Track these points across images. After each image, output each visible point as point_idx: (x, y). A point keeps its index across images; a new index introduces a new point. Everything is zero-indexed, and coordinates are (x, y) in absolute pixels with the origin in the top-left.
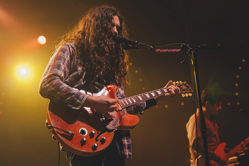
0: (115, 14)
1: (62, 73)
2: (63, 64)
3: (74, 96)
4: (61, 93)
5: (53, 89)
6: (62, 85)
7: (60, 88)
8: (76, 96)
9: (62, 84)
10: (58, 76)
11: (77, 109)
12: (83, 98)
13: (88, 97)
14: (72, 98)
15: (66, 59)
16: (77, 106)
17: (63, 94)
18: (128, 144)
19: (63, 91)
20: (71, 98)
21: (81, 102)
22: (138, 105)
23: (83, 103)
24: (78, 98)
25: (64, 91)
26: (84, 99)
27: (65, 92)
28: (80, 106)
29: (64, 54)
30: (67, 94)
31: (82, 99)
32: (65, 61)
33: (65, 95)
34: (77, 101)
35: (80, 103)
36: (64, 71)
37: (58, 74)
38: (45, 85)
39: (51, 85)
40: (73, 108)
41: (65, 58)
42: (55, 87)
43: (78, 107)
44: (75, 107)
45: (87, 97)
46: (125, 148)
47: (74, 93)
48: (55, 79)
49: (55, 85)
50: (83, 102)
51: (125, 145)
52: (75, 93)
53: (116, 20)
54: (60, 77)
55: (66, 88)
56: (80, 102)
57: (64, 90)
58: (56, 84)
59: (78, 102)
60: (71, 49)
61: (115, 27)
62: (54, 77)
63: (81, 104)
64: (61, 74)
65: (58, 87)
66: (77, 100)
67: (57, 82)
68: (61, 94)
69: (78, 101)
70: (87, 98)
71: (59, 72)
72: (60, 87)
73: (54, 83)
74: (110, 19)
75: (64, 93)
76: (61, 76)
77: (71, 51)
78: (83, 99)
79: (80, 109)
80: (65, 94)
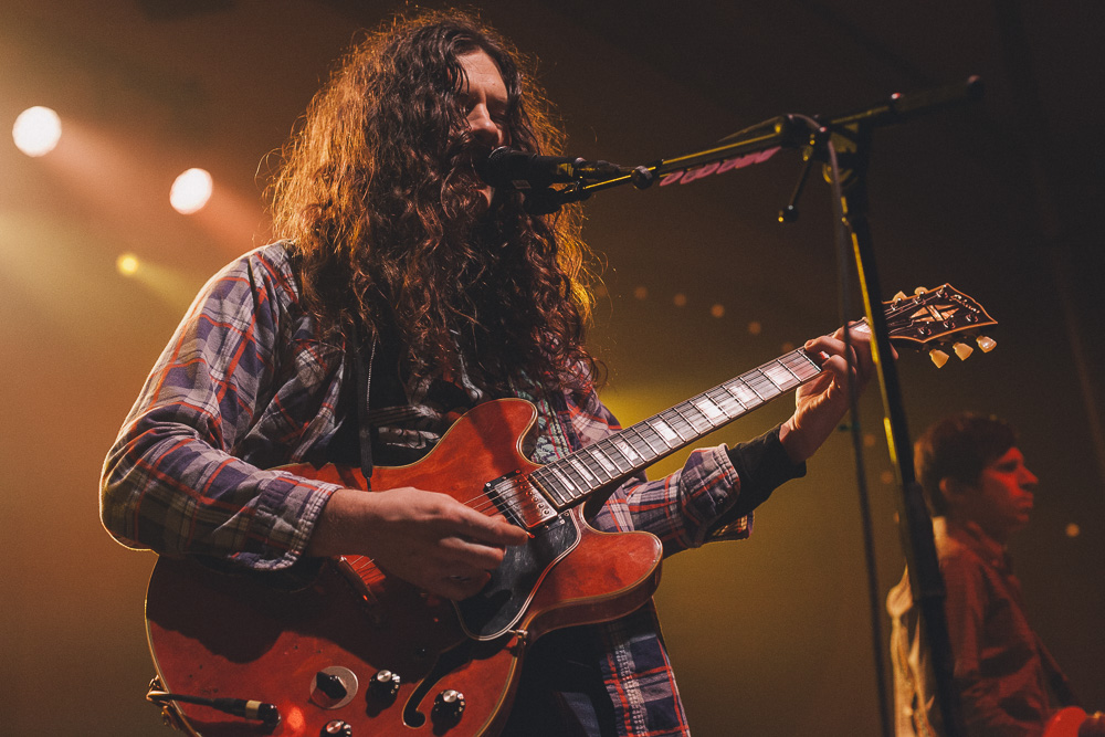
0: (467, 47)
1: (209, 397)
2: (219, 352)
3: (258, 503)
4: (190, 498)
5: (152, 485)
6: (196, 461)
7: (187, 476)
8: (265, 502)
9: (197, 454)
10: (185, 419)
11: (279, 570)
12: (306, 501)
13: (331, 494)
14: (250, 514)
15: (231, 325)
16: (276, 552)
17: (203, 505)
18: (647, 704)
19: (198, 487)
20: (241, 515)
21: (296, 525)
22: (696, 491)
23: (309, 527)
24: (280, 510)
25: (206, 489)
26: (312, 508)
27: (213, 488)
28: (297, 549)
29: (221, 304)
30: (221, 499)
31: (298, 509)
32: (224, 336)
33: (211, 507)
34: (276, 526)
35: (291, 534)
36: (224, 387)
37: (183, 408)
38: (117, 475)
39: (141, 468)
40: (262, 565)
41: (228, 319)
42: (161, 476)
43: (287, 559)
44: (268, 558)
45: (324, 496)
46: (629, 728)
47: (258, 484)
48: (166, 435)
49: (164, 463)
50: (305, 522)
51: (630, 709)
52: (262, 487)
53: (480, 71)
54: (193, 420)
55: (219, 471)
56: (289, 527)
57: (203, 480)
58: (166, 457)
59: (281, 531)
60: (256, 273)
61: (482, 108)
62: (162, 425)
63: (298, 537)
64: (200, 405)
65: (175, 472)
66: (274, 522)
67: (176, 448)
68: (192, 503)
69: (280, 522)
70: (326, 501)
71: (186, 400)
72: (187, 471)
73: (156, 456)
74: (446, 75)
75: (208, 495)
76: (199, 414)
77: (259, 283)
78: (303, 507)
79: (296, 563)
80: (209, 501)
